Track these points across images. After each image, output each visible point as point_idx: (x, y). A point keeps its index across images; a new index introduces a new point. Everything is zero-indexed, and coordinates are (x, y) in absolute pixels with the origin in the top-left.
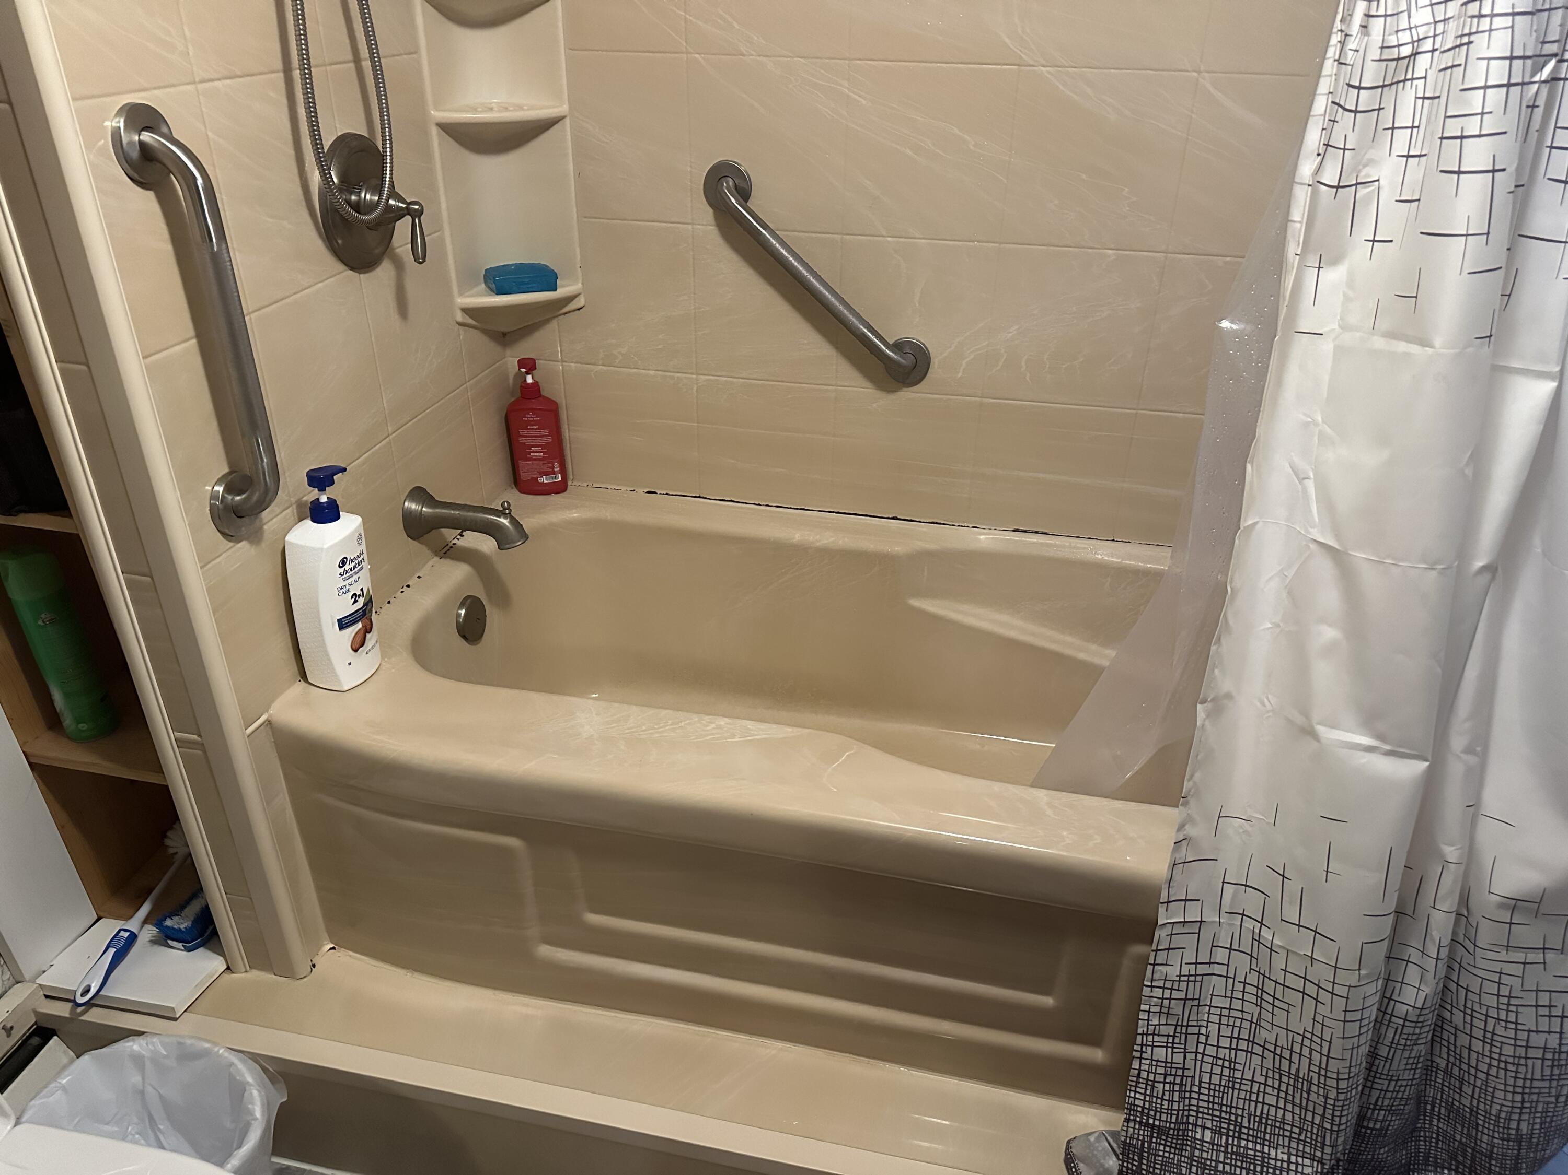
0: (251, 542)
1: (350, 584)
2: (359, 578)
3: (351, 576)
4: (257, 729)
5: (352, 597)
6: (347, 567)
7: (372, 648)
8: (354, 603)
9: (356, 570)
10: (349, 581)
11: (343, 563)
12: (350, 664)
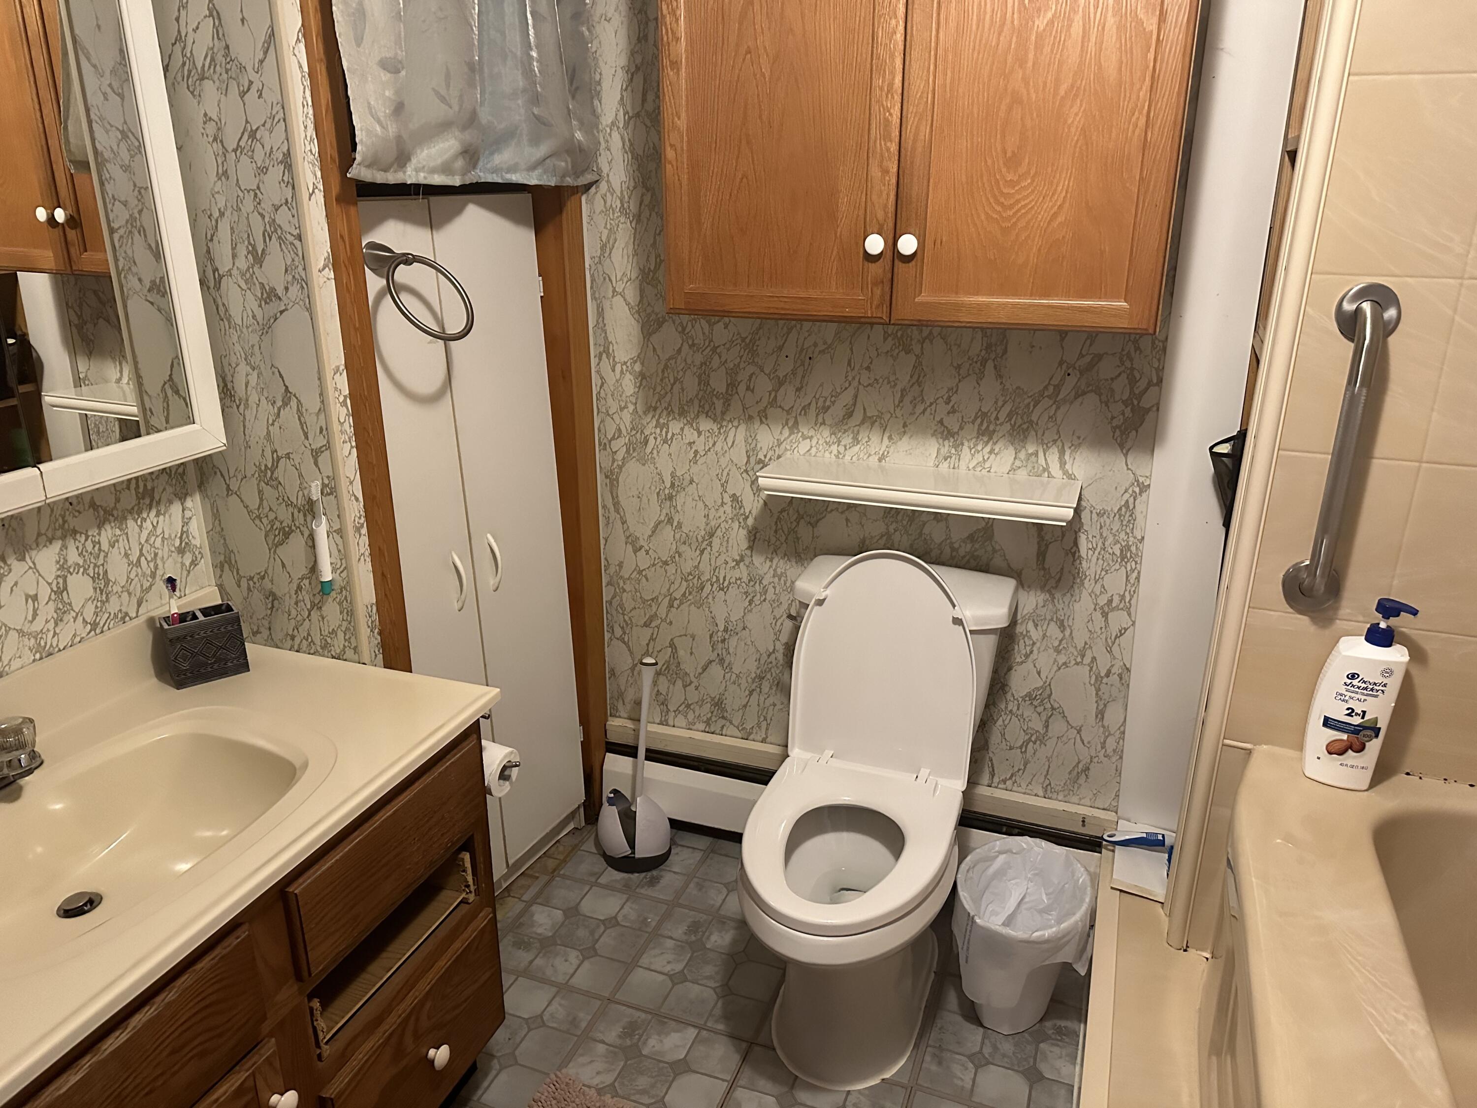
0: (1314, 620)
1: (1352, 698)
2: (1365, 700)
3: (1357, 693)
4: (1234, 747)
5: (1348, 709)
6: (1355, 682)
7: (1352, 767)
8: (1347, 715)
9: (1365, 692)
10: (1353, 695)
11: (1353, 676)
12: (1319, 758)
